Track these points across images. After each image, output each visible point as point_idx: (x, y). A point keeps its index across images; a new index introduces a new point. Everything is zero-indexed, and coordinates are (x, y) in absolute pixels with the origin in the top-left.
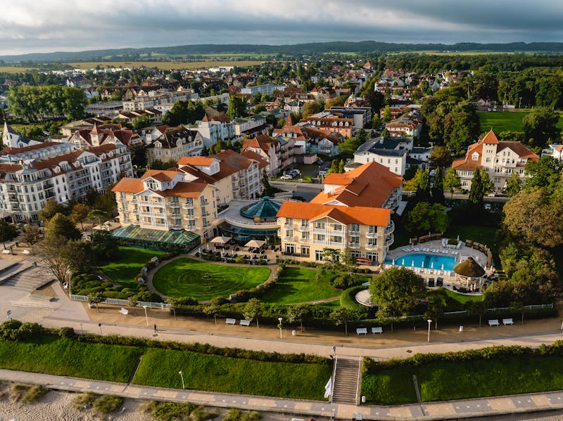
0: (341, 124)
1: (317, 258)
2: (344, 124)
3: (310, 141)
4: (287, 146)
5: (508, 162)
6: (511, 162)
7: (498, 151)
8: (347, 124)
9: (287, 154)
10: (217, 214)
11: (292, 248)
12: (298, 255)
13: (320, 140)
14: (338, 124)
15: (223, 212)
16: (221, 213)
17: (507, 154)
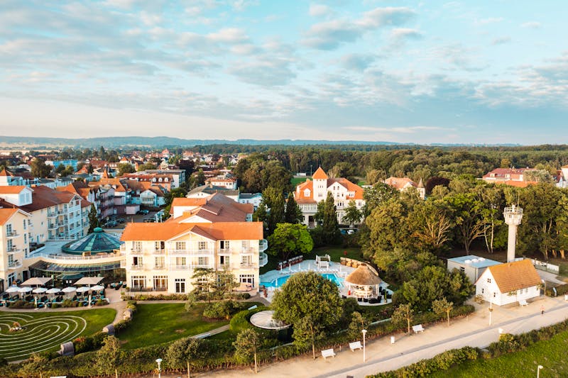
0: (160, 180)
1: (178, 290)
2: (163, 179)
3: (130, 193)
4: (106, 195)
5: (338, 196)
6: (341, 195)
7: (328, 185)
8: (166, 180)
9: (107, 203)
10: (29, 254)
11: (141, 282)
12: (151, 290)
13: (141, 192)
14: (157, 180)
15: (37, 251)
16: (34, 252)
17: (336, 188)
